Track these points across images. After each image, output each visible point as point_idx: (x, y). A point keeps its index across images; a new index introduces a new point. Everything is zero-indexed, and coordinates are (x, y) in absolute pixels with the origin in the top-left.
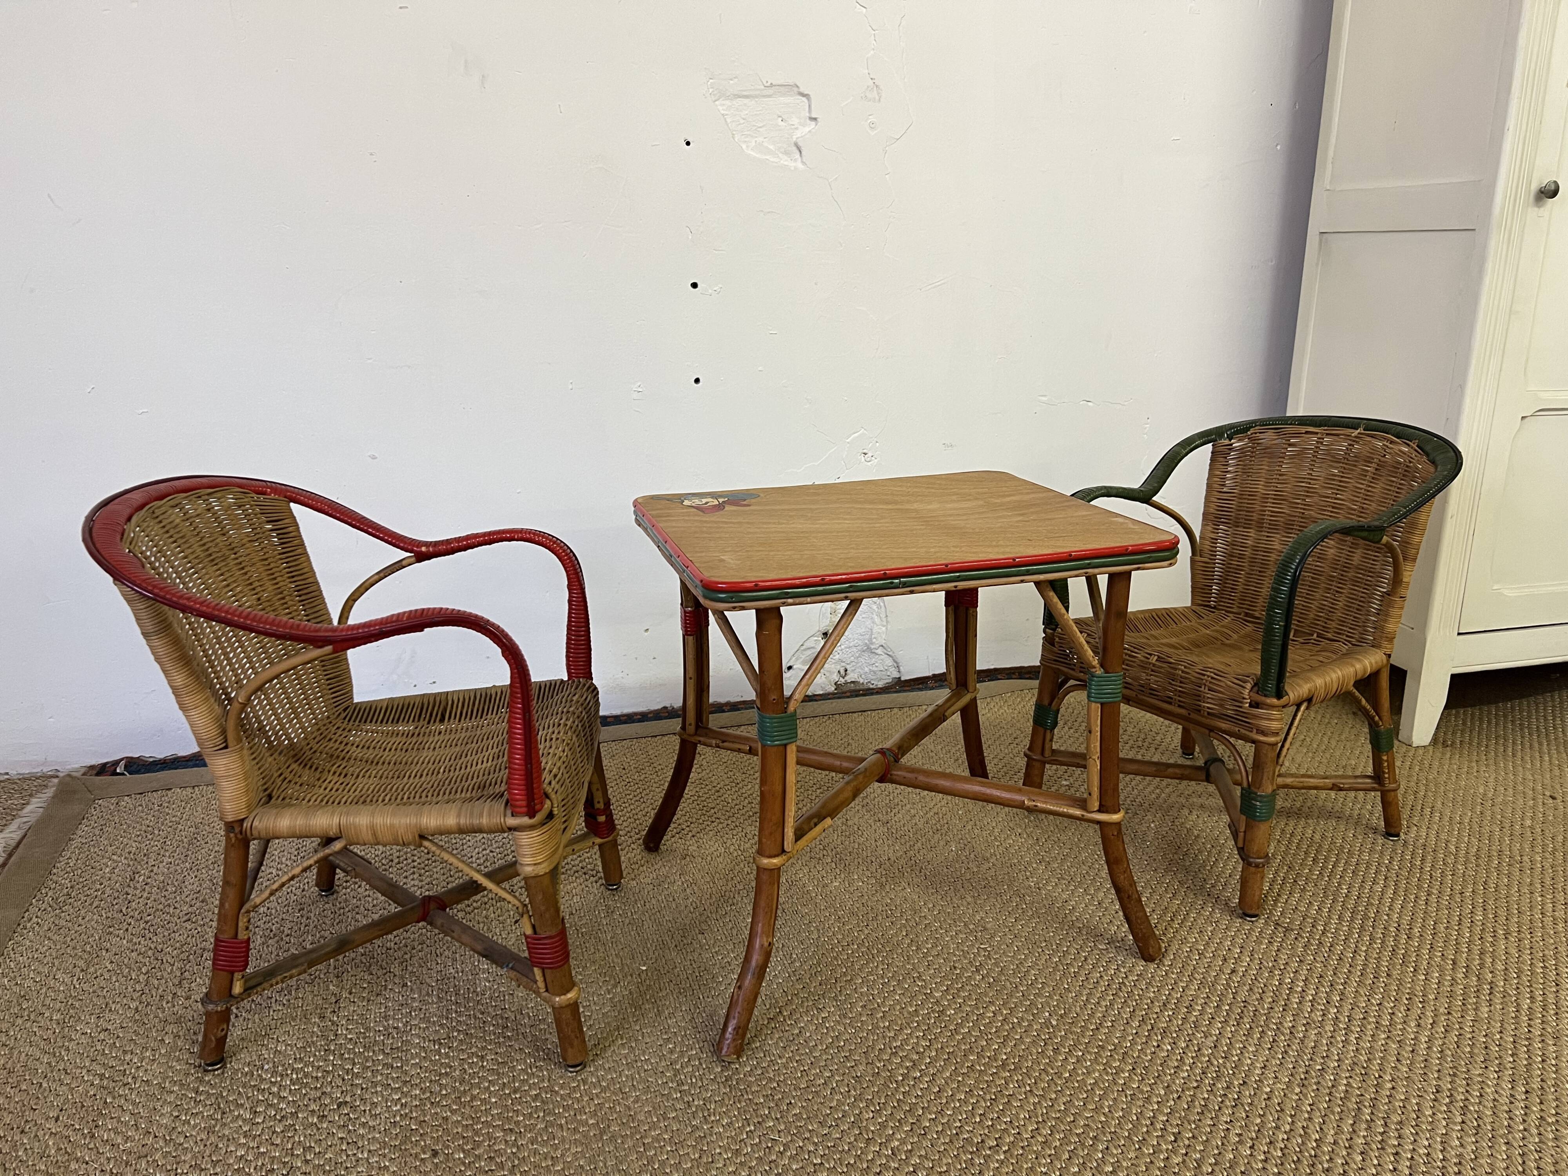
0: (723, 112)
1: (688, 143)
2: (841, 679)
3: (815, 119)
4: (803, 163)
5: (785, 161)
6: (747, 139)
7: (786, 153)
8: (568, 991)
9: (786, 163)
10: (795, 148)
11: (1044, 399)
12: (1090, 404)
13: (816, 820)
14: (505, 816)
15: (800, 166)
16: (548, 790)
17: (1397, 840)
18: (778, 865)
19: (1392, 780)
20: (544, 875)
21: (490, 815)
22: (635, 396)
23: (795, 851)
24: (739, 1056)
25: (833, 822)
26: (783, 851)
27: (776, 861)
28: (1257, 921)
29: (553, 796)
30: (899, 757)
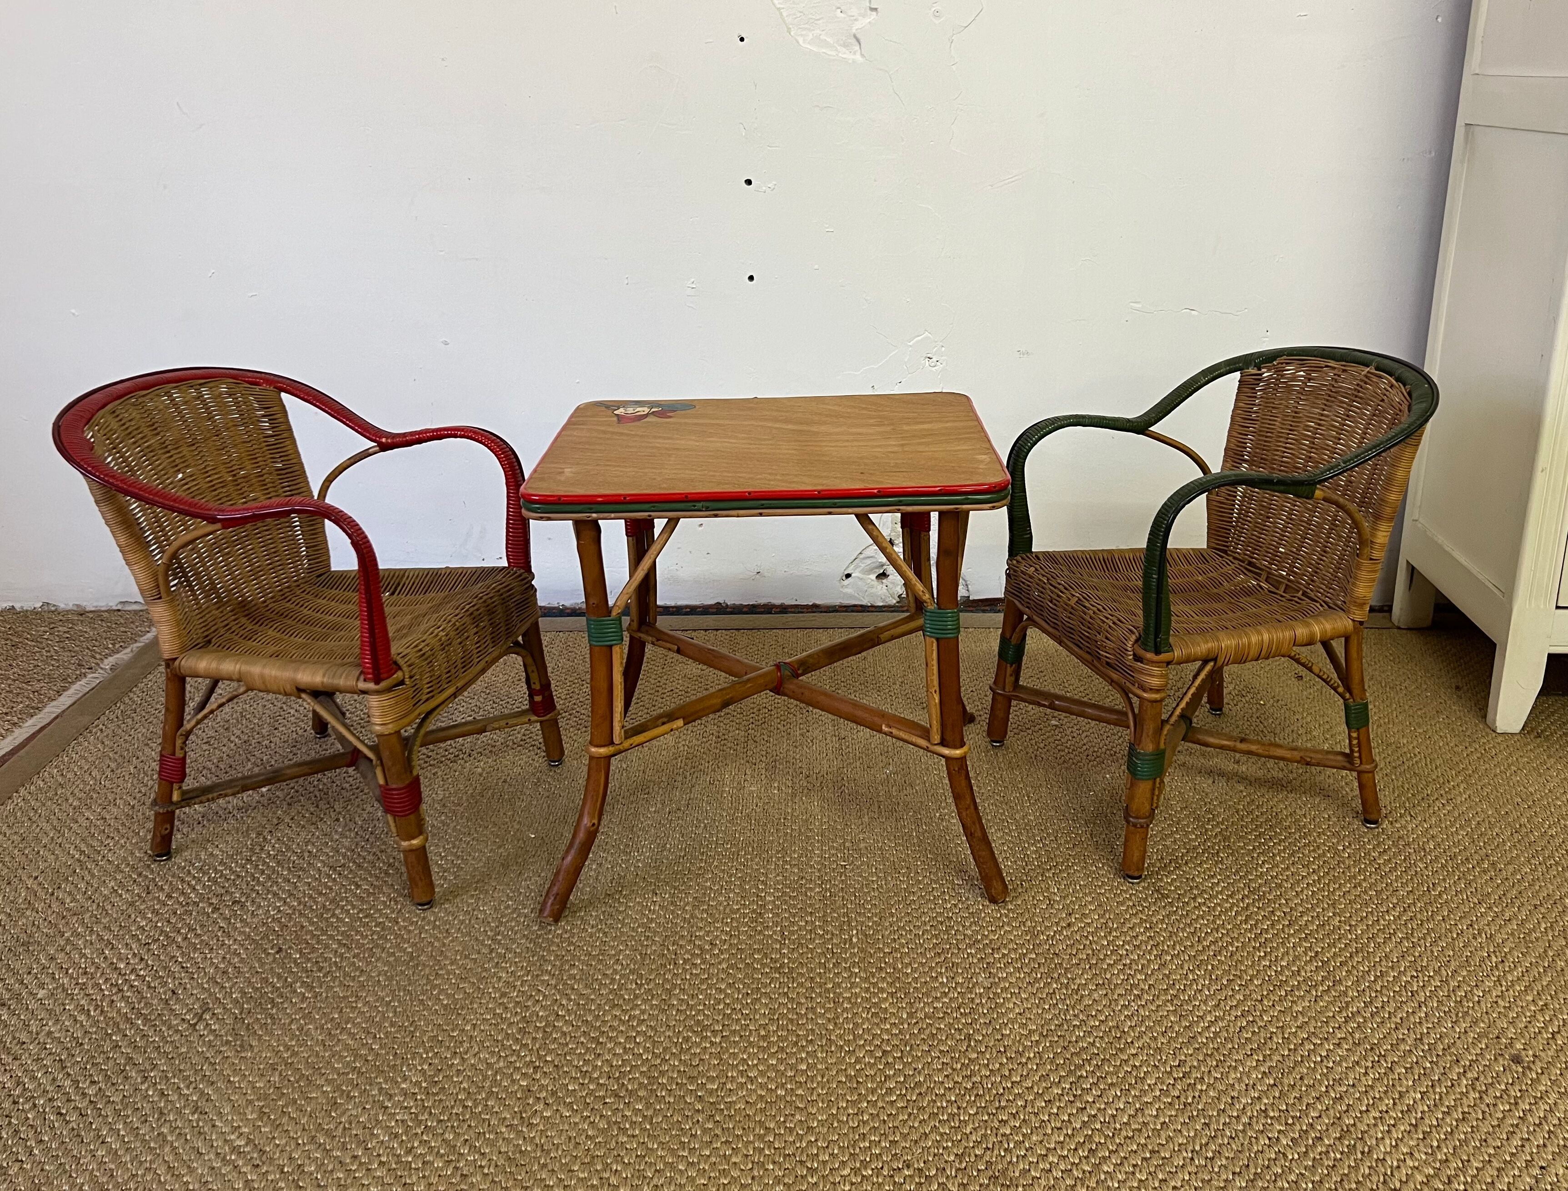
0: (778, 6)
1: (742, 39)
3: (876, 9)
4: (862, 55)
5: (844, 54)
6: (804, 33)
7: (845, 45)
8: (413, 838)
9: (844, 56)
10: (854, 41)
11: (1136, 306)
12: (1193, 312)
13: (665, 720)
14: (358, 679)
15: (858, 57)
16: (401, 662)
17: (1374, 828)
18: (604, 754)
19: (1364, 760)
20: (390, 734)
21: (346, 678)
22: (689, 292)
23: (626, 744)
24: (557, 920)
25: (685, 725)
26: (612, 743)
27: (603, 751)
28: (1138, 883)
29: (405, 668)
30: (799, 672)
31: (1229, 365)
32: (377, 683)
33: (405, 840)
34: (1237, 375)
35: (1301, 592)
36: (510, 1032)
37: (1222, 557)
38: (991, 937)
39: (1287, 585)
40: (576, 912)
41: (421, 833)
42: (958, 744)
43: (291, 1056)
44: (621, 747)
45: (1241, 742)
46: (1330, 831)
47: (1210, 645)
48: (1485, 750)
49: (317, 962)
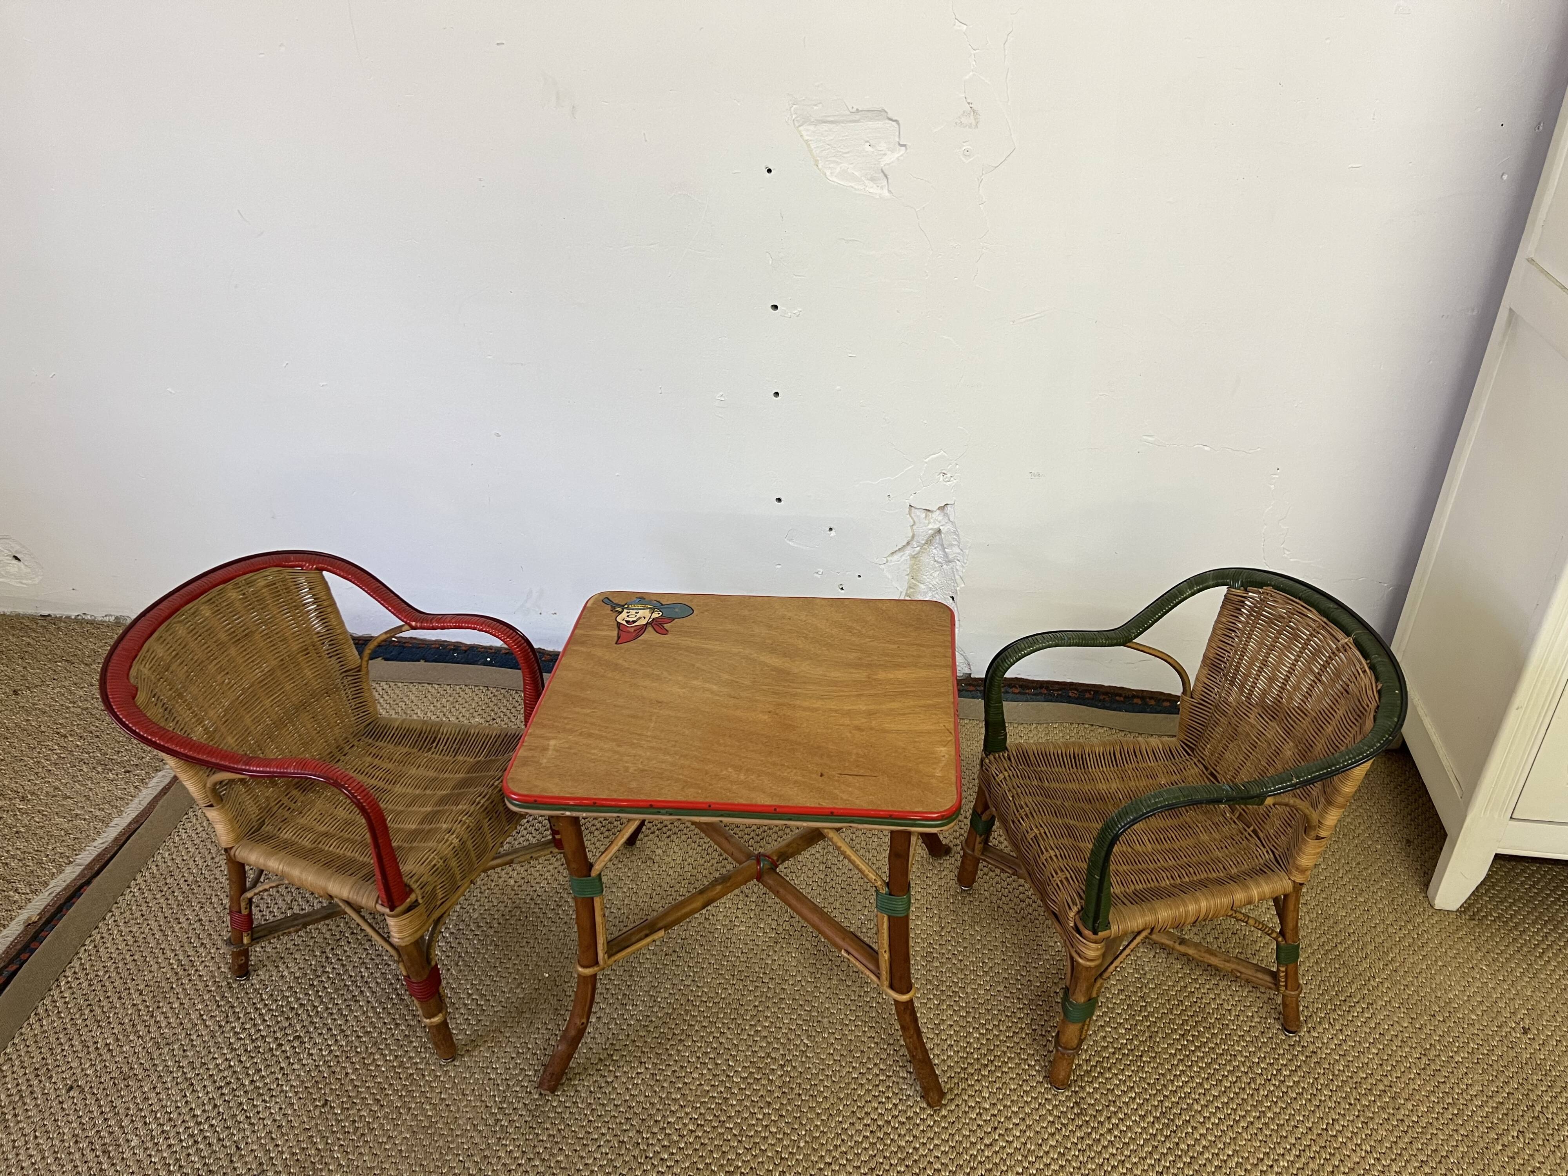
0: (806, 138)
1: (769, 171)
3: (905, 146)
4: (889, 191)
5: (872, 188)
6: (832, 165)
7: (872, 179)
8: (433, 1016)
9: (871, 190)
10: (882, 174)
11: (1150, 439)
12: (1206, 448)
14: (377, 902)
15: (886, 193)
16: (414, 886)
17: (1292, 1037)
18: (589, 974)
19: (1289, 987)
20: (406, 946)
21: (368, 898)
22: (719, 404)
23: (610, 962)
24: (553, 1091)
26: (596, 963)
27: (588, 972)
28: (1062, 1093)
29: (418, 891)
30: (778, 863)
31: (1217, 577)
32: (392, 910)
33: (427, 1018)
34: (1224, 589)
35: (1252, 828)
37: (1189, 754)
39: (1241, 814)
40: (571, 1079)
41: (440, 1012)
42: (905, 992)
44: (605, 965)
45: (1180, 944)
46: (1250, 1036)
47: (1147, 918)
48: (1418, 934)
49: (354, 1122)
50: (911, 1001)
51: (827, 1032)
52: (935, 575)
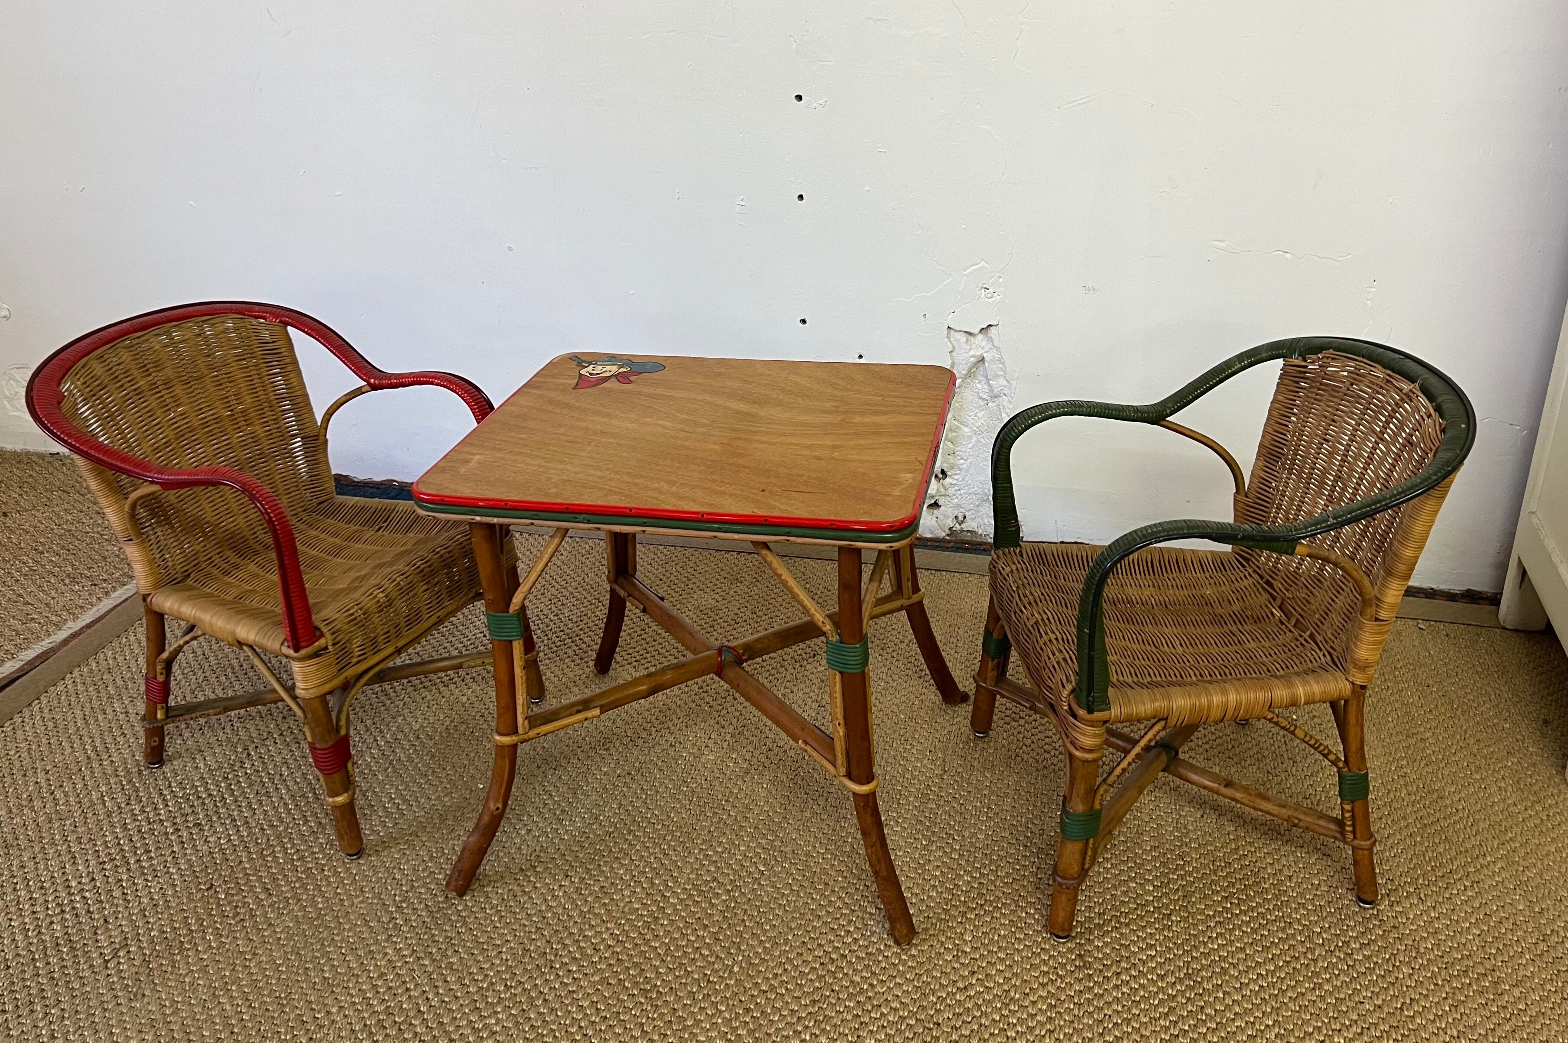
2: (957, 525)
8: (337, 795)
11: (1221, 245)
12: (1287, 255)
14: (282, 644)
16: (325, 630)
17: (1367, 908)
18: (509, 742)
19: (1358, 835)
20: (311, 699)
21: (274, 640)
22: (738, 209)
23: (533, 733)
24: (461, 894)
25: (601, 713)
26: (516, 732)
27: (507, 740)
28: (1062, 942)
29: (328, 635)
30: (744, 658)
31: (1271, 351)
32: (296, 651)
33: (330, 797)
34: (1280, 362)
35: (1308, 633)
36: (368, 1023)
37: (1243, 566)
38: (879, 989)
39: (1298, 620)
41: (346, 791)
42: (865, 781)
43: (171, 1014)
44: (526, 737)
45: (1226, 786)
47: (1160, 704)
49: (236, 907)
50: (873, 794)
51: (788, 861)
52: (980, 415)
